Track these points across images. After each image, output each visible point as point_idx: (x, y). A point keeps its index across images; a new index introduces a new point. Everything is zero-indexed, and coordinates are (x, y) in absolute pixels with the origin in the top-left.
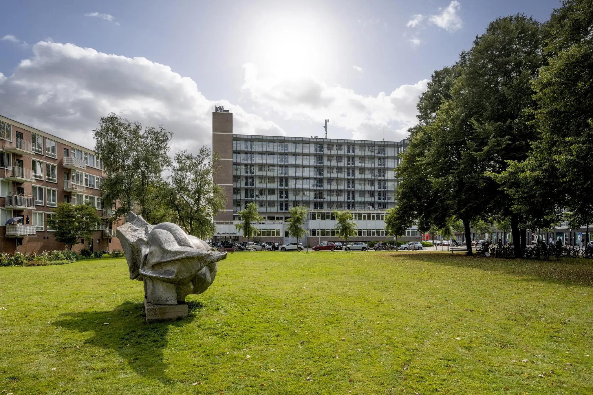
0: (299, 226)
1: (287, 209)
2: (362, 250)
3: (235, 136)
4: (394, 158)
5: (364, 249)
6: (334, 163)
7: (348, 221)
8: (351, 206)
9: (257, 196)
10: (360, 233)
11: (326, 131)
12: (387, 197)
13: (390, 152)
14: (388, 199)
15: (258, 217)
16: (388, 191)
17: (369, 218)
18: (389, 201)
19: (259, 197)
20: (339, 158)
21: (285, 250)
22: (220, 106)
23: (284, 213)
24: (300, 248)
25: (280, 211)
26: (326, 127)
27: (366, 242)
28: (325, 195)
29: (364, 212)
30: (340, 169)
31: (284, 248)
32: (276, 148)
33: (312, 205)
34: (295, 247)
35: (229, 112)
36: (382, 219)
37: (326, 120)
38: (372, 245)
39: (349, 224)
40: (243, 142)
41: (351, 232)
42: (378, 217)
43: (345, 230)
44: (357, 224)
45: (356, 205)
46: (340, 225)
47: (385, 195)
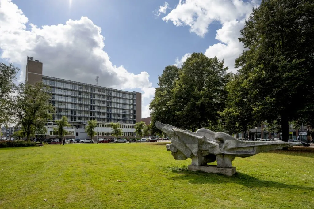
0: (93, 130)
1: (75, 120)
2: (124, 142)
3: (43, 77)
4: (130, 99)
5: (125, 142)
6: (101, 99)
7: (118, 128)
8: (109, 120)
9: (57, 112)
10: (125, 134)
11: (97, 82)
12: (126, 117)
13: (127, 97)
14: (127, 118)
15: (68, 124)
16: (127, 115)
17: (128, 127)
18: (127, 119)
19: (58, 113)
20: (104, 96)
21: (84, 143)
22: (31, 57)
23: (73, 122)
24: (92, 142)
25: (71, 122)
26: (97, 80)
27: (125, 139)
28: (96, 114)
29: (126, 124)
30: (104, 102)
31: (83, 142)
32: (69, 87)
33: (89, 119)
34: (89, 141)
35: (40, 62)
36: (134, 128)
37: (97, 77)
38: (128, 140)
39: (119, 130)
40: (48, 81)
41: (120, 134)
42: (133, 127)
43: (117, 132)
44: (123, 130)
45: (112, 120)
46: (114, 130)
47: (125, 116)
